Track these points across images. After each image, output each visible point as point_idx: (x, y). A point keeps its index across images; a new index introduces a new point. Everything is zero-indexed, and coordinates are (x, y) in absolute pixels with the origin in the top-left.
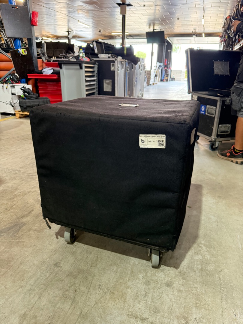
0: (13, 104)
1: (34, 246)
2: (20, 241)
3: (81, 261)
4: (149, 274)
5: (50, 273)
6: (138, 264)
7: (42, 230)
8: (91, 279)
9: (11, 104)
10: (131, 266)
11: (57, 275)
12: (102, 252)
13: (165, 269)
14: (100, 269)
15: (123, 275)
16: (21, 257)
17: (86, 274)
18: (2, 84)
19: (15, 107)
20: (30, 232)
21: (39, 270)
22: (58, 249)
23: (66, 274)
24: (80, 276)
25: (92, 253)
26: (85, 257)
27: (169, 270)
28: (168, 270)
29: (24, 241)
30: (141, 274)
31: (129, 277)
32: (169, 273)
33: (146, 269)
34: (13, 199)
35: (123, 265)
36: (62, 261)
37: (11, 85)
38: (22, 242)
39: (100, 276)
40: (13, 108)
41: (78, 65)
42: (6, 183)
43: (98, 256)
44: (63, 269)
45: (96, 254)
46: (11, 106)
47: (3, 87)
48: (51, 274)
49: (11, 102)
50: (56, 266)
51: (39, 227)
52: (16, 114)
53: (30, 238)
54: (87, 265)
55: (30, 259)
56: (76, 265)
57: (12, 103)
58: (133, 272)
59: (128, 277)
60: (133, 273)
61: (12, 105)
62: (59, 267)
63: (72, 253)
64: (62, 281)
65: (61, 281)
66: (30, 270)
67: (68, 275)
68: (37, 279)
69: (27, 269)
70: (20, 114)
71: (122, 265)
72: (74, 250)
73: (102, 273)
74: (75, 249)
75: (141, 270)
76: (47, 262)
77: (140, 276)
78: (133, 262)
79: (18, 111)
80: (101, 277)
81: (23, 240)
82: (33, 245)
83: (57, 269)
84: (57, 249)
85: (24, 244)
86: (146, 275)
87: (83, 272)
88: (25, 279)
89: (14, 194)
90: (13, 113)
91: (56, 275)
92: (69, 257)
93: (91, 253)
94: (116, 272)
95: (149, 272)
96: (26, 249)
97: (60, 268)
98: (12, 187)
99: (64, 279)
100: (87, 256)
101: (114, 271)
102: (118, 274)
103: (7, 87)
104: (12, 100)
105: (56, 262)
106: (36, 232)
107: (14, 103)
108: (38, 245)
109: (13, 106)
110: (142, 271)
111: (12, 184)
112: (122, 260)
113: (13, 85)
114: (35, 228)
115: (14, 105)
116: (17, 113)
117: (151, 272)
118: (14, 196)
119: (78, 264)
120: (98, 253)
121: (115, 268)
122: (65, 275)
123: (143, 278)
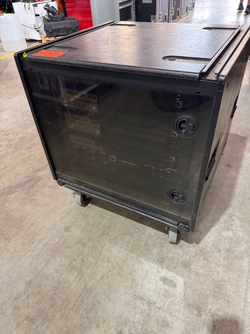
1: (47, 205)
2: (34, 198)
3: (93, 226)
4: (164, 250)
5: (60, 238)
6: (154, 236)
7: (57, 187)
8: (101, 249)
10: (145, 238)
11: (66, 241)
12: (117, 218)
13: (185, 245)
14: (112, 238)
15: (135, 247)
16: (33, 217)
17: (96, 242)
18: (24, 3)
20: (45, 189)
21: (49, 234)
22: (71, 211)
23: (75, 240)
24: (90, 244)
25: (106, 218)
26: (98, 222)
27: (188, 247)
30: (156, 248)
31: (142, 251)
32: (189, 250)
33: (162, 243)
34: (31, 148)
35: (137, 236)
36: (73, 225)
37: (34, 3)
38: (36, 199)
39: (110, 246)
40: (38, 33)
43: (112, 222)
44: (73, 235)
45: (110, 219)
46: (36, 31)
47: (25, 6)
50: (67, 230)
51: (54, 183)
52: (43, 41)
53: (44, 195)
54: (98, 232)
55: (42, 220)
56: (87, 231)
57: (37, 27)
58: (147, 245)
62: (69, 231)
63: (85, 216)
64: (71, 248)
65: (69, 249)
66: (41, 232)
67: (78, 242)
68: (47, 243)
69: (37, 232)
70: (46, 40)
72: (87, 213)
73: (113, 243)
74: (88, 211)
75: (157, 243)
76: (58, 225)
77: (155, 250)
78: (148, 232)
79: (44, 37)
80: (112, 247)
81: (37, 198)
83: (67, 234)
85: (38, 202)
86: (161, 250)
87: (94, 240)
88: (35, 243)
89: (32, 142)
92: (81, 220)
93: (104, 218)
94: (129, 243)
95: (166, 246)
96: (38, 208)
97: (70, 233)
99: (73, 246)
100: (100, 221)
101: (126, 241)
102: (130, 246)
103: (29, 7)
104: (36, 24)
105: (67, 225)
106: (51, 189)
107: (39, 27)
108: (51, 204)
109: (38, 31)
110: (158, 245)
112: (136, 229)
113: (36, 3)
114: (50, 184)
115: (39, 29)
116: (44, 39)
117: (168, 247)
118: (32, 144)
119: (90, 230)
120: (112, 218)
121: (128, 238)
122: (74, 242)
123: (158, 254)
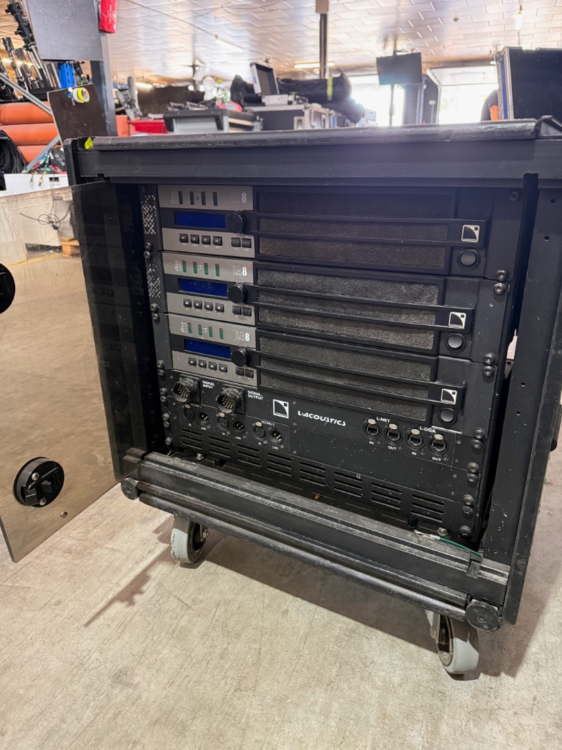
0: (56, 222)
1: (58, 603)
2: (17, 585)
3: (204, 663)
4: (444, 729)
5: (97, 711)
6: (400, 685)
7: (88, 551)
8: (238, 741)
9: (52, 222)
10: (375, 693)
11: (119, 720)
12: (276, 634)
13: (503, 709)
14: (269, 700)
15: (349, 728)
16: (9, 643)
17: (220, 717)
18: (30, 175)
19: (60, 229)
20: (52, 557)
21: (60, 696)
22: (131, 619)
23: (150, 714)
24: (199, 726)
25: (243, 636)
26: (218, 650)
27: (515, 713)
28: (511, 712)
29: (29, 588)
30: (418, 727)
31: (374, 739)
32: (521, 724)
33: (431, 706)
34: (20, 453)
35: (350, 688)
36: (140, 664)
37: (52, 176)
38: (25, 588)
39: (267, 730)
40: (56, 231)
41: (212, 121)
42: (11, 409)
43: (263, 649)
44: (140, 697)
45: (255, 641)
46: (52, 228)
47: (32, 181)
48: (98, 715)
49: (53, 216)
50: (120, 683)
51: (80, 540)
52: (64, 248)
53: (49, 575)
54: (223, 683)
55: (38, 651)
56: (186, 682)
57: (53, 220)
58: (385, 716)
59: (370, 737)
60: (386, 721)
61: (54, 224)
62: (128, 685)
63: (176, 633)
64: (135, 743)
65: (130, 747)
66: (32, 693)
67: (157, 721)
68: (51, 732)
69: (21, 692)
70: (71, 246)
71: (345, 686)
72: (182, 623)
73: (276, 719)
74: (186, 618)
75: (415, 707)
76: (92, 666)
77: (414, 733)
78: (382, 674)
79: (68, 239)
80: (273, 734)
81: (26, 585)
82: (53, 601)
83: (120, 695)
84: (129, 619)
85: (28, 597)
86: (435, 732)
87: (210, 710)
88: (10, 733)
89: (25, 441)
90: (58, 245)
91: (115, 717)
92: (164, 647)
93: (238, 636)
94: (326, 713)
95: (446, 717)
96: (29, 615)
97: (130, 690)
98: (24, 421)
99: (142, 736)
100: (225, 646)
101: (317, 710)
102: (333, 724)
103: (41, 181)
104: (53, 213)
105: (121, 666)
106: (70, 557)
107: (57, 220)
108: (71, 601)
109: (56, 228)
110: (420, 715)
111: (26, 412)
112: (343, 667)
113: (56, 176)
114: (70, 542)
115: (58, 225)
116: (67, 243)
117: (453, 718)
118: (24, 445)
119: (195, 678)
120: (262, 635)
121: (321, 697)
122: (147, 722)
123: (427, 745)
